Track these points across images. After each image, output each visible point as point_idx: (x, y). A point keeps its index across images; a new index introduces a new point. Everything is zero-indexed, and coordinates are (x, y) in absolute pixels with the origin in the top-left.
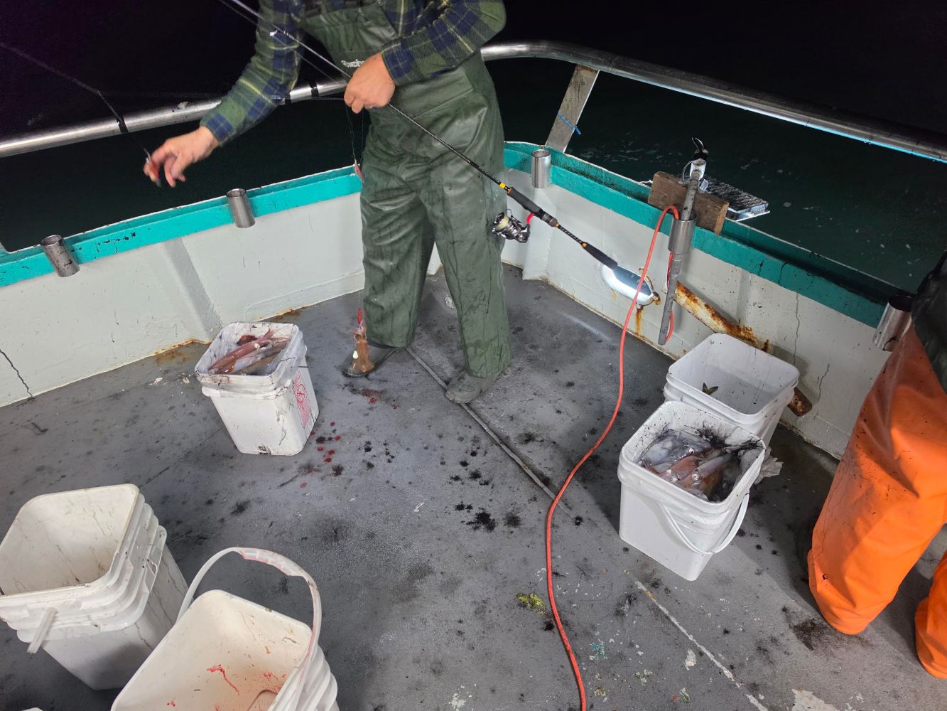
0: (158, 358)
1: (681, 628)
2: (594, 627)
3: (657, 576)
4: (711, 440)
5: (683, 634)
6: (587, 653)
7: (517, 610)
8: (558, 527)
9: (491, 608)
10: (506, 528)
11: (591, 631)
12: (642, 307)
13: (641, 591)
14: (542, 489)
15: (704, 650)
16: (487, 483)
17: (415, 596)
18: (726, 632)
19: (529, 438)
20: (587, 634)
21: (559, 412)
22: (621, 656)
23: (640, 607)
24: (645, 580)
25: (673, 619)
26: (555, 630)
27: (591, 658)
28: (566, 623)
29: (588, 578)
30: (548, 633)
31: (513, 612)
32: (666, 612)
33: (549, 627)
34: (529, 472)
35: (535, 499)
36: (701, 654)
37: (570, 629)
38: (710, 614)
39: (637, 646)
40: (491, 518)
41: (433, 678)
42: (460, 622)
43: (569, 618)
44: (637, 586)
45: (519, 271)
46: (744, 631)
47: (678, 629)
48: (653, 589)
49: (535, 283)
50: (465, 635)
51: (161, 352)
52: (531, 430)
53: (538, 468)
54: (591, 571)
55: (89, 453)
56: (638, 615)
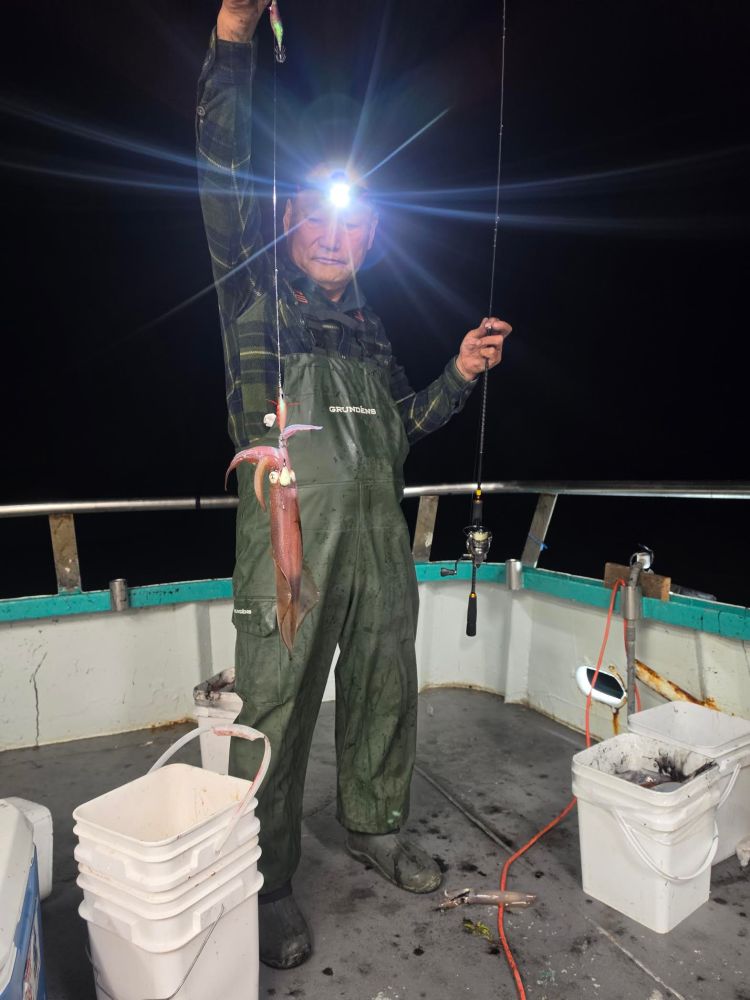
0: (154, 729)
1: (646, 970)
2: (545, 958)
3: (623, 925)
4: (671, 773)
5: (649, 975)
6: (534, 978)
7: (461, 934)
8: (516, 877)
9: (432, 929)
10: (459, 873)
11: (542, 961)
12: (617, 709)
13: (603, 936)
14: (502, 848)
15: (673, 991)
16: (444, 838)
17: (353, 911)
18: (700, 979)
19: (496, 810)
20: (536, 962)
21: (529, 794)
22: (573, 985)
23: (600, 948)
24: (607, 927)
25: (637, 962)
26: (502, 955)
27: (539, 982)
28: (514, 952)
29: (543, 919)
30: (493, 958)
31: (456, 936)
32: (630, 954)
33: (495, 951)
34: (492, 835)
35: (494, 854)
36: (669, 994)
37: (518, 956)
38: (681, 963)
39: (593, 979)
40: (445, 863)
41: (358, 976)
42: (397, 936)
43: (518, 947)
44: (598, 931)
45: (502, 698)
46: (721, 980)
47: (643, 971)
48: (617, 936)
49: (515, 706)
50: (400, 947)
51: (157, 725)
52: (497, 804)
53: (502, 832)
54: (547, 913)
55: (73, 783)
56: (597, 954)
